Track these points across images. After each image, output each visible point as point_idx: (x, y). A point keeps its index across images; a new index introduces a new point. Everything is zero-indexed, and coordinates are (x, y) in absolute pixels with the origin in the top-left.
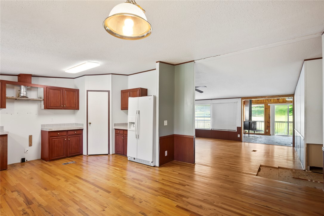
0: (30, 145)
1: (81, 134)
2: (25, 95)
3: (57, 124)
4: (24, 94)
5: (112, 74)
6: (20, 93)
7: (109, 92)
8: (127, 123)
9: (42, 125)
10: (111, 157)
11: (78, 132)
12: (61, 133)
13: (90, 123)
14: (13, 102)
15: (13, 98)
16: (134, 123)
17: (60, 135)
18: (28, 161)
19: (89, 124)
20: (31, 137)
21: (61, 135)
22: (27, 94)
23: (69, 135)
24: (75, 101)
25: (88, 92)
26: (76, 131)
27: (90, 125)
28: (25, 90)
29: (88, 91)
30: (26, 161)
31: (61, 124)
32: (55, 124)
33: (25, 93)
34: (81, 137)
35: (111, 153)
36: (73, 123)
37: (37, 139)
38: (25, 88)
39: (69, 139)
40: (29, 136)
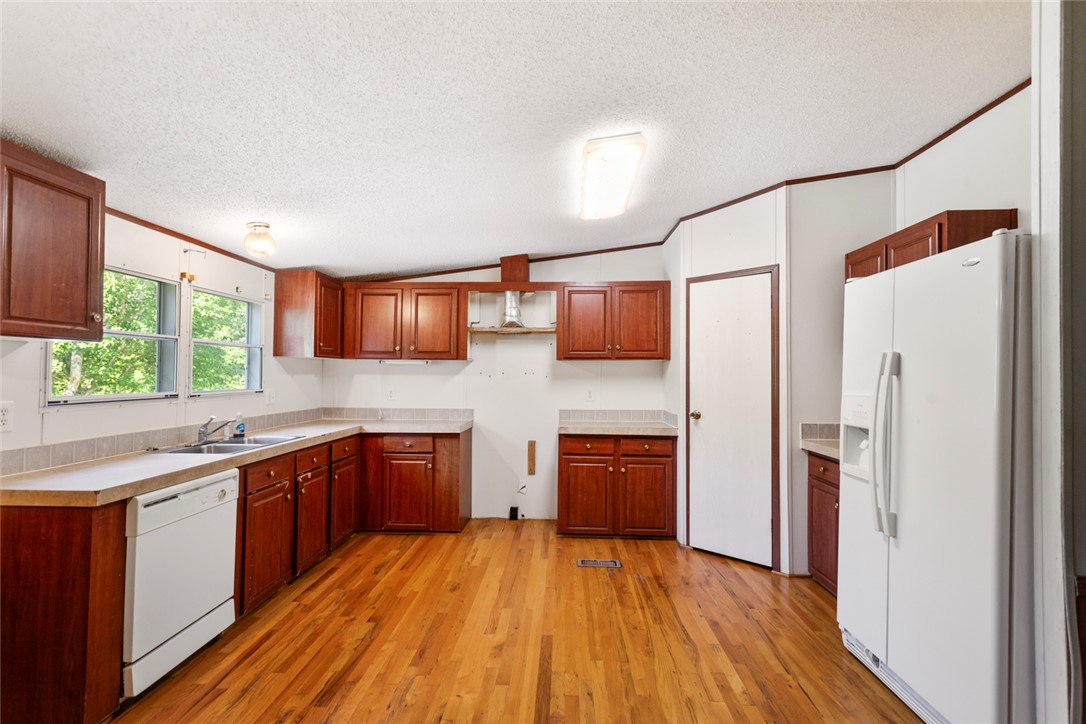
0: (532, 471)
1: (669, 456)
2: (515, 320)
3: (604, 412)
4: (511, 316)
5: (789, 183)
6: (505, 314)
7: (773, 270)
8: (838, 426)
9: (563, 414)
10: (785, 584)
11: (658, 447)
12: (595, 445)
13: (697, 416)
14: (493, 342)
15: (493, 330)
16: (865, 431)
17: (592, 452)
18: (526, 517)
19: (692, 420)
20: (532, 445)
21: (596, 452)
22: (519, 314)
23: (624, 455)
24: (653, 326)
25: (692, 285)
26: (650, 441)
27: (696, 424)
28: (514, 304)
29: (690, 281)
30: (520, 517)
31: (618, 411)
32: (599, 412)
33: (514, 313)
34: (668, 469)
35: (785, 568)
36: (659, 412)
37: (548, 456)
38: (513, 298)
39: (623, 470)
40: (529, 442)
